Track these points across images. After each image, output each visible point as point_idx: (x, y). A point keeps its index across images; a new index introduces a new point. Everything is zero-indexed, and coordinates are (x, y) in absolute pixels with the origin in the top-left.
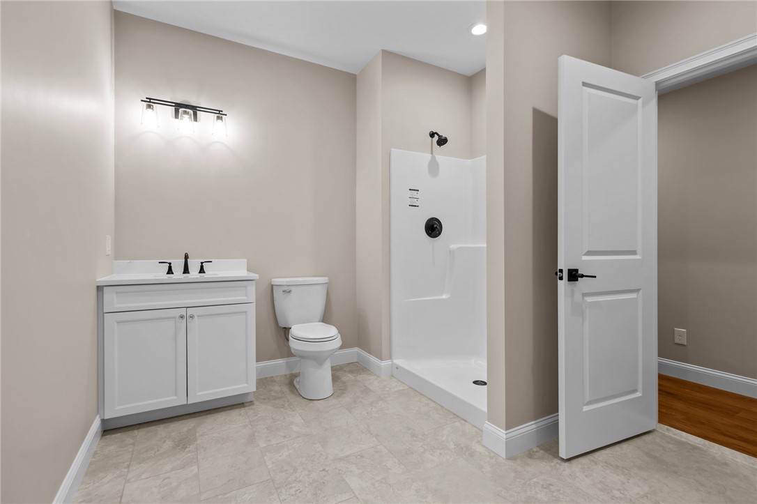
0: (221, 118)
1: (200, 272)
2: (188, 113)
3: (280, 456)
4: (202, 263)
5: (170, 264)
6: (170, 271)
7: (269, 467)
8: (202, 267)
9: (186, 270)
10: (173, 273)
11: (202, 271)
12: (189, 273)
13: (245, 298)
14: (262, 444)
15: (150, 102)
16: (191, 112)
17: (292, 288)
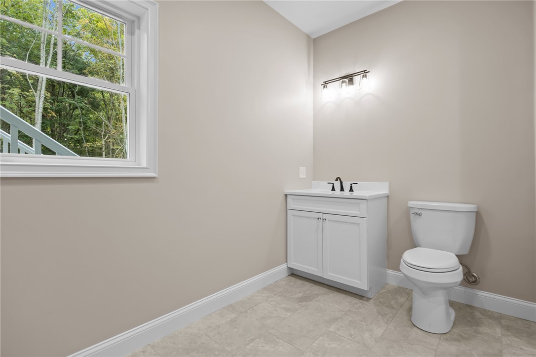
0: (366, 76)
1: (350, 191)
2: (345, 82)
3: (329, 344)
4: (351, 184)
5: (333, 184)
6: (333, 189)
7: (314, 344)
8: (351, 187)
9: (342, 189)
10: (335, 190)
11: (351, 190)
12: (344, 191)
13: (359, 213)
14: (332, 329)
15: (325, 84)
16: (347, 80)
17: (423, 212)
